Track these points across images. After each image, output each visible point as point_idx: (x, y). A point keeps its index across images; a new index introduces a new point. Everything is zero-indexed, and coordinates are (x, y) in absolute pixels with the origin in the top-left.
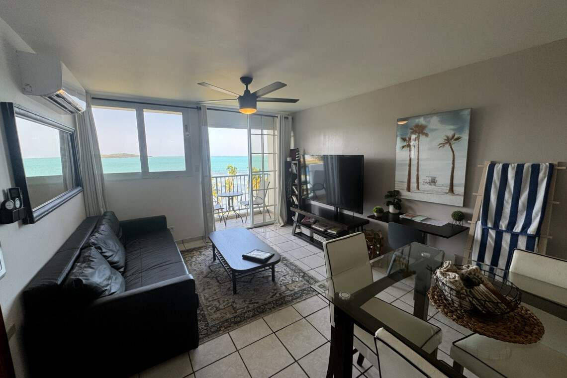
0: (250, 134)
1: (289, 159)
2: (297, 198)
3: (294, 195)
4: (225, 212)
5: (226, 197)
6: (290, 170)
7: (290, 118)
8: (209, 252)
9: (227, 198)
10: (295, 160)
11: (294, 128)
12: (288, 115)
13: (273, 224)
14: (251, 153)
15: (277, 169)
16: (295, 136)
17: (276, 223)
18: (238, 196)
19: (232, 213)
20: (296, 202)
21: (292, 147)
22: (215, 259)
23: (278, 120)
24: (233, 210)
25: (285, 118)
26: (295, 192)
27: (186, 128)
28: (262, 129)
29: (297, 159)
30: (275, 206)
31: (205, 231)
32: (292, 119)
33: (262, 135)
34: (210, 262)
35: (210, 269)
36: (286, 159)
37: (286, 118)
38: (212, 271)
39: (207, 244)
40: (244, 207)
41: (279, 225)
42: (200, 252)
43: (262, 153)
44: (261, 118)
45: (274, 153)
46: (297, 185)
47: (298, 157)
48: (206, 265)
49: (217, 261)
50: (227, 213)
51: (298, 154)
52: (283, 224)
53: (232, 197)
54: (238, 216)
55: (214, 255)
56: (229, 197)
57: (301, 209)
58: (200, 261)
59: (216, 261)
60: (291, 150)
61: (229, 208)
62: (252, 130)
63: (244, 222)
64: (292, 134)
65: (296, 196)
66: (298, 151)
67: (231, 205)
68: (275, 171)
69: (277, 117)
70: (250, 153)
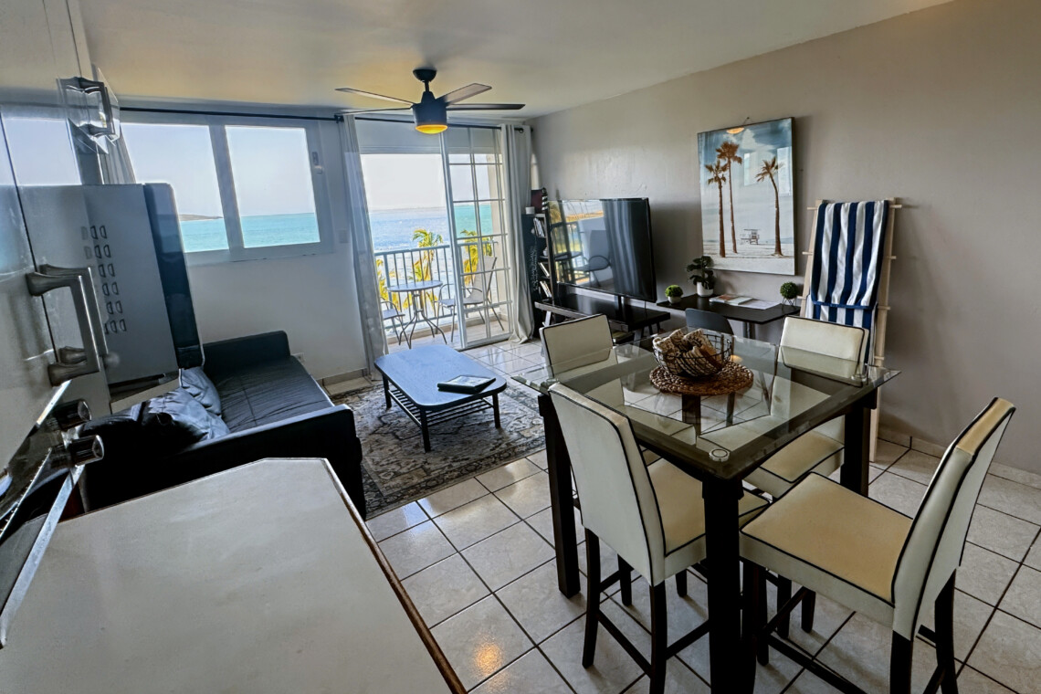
0: (447, 164)
1: (529, 211)
2: (549, 286)
3: (543, 280)
4: (407, 324)
5: (407, 291)
6: (533, 231)
7: (527, 129)
8: (378, 396)
9: (410, 293)
10: (541, 212)
11: (535, 148)
12: (524, 123)
13: (507, 340)
14: (452, 202)
15: (507, 230)
16: (539, 164)
17: (514, 338)
18: (432, 288)
19: (423, 325)
20: (549, 294)
21: (535, 186)
22: (389, 405)
23: (502, 134)
24: (426, 319)
25: (516, 129)
26: (544, 274)
27: (315, 158)
28: (472, 153)
29: (543, 209)
30: (508, 303)
31: (368, 359)
32: (532, 130)
33: (473, 164)
34: (381, 411)
35: (381, 421)
36: (524, 211)
37: (519, 130)
38: (384, 424)
39: (373, 383)
40: (447, 311)
41: (518, 340)
42: (359, 397)
43: (474, 201)
44: (469, 132)
45: (500, 200)
46: (546, 260)
47: (545, 206)
48: (373, 417)
49: (394, 409)
50: (411, 326)
51: (546, 200)
52: (526, 338)
53: (420, 290)
54: (436, 331)
55: (388, 397)
56: (412, 291)
57: (558, 304)
58: (361, 412)
59: (392, 408)
60: (534, 192)
61: (416, 314)
62: (450, 156)
63: (448, 340)
64: (534, 160)
65: (547, 281)
66: (545, 194)
67: (419, 308)
68: (503, 235)
69: (500, 128)
70: (450, 201)
